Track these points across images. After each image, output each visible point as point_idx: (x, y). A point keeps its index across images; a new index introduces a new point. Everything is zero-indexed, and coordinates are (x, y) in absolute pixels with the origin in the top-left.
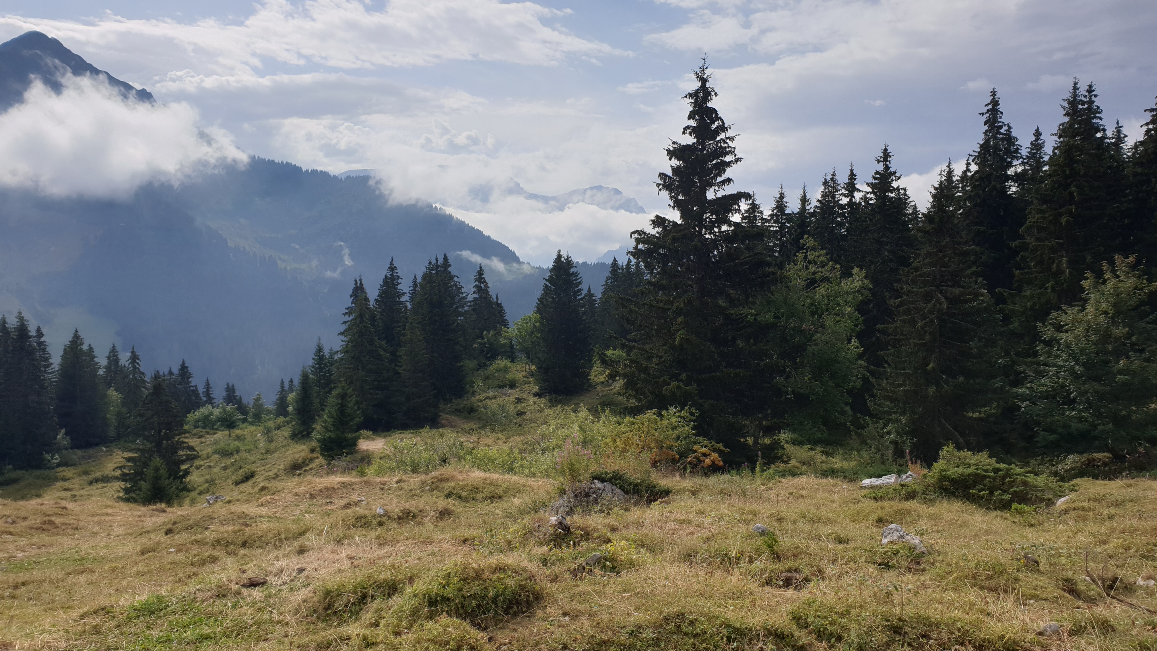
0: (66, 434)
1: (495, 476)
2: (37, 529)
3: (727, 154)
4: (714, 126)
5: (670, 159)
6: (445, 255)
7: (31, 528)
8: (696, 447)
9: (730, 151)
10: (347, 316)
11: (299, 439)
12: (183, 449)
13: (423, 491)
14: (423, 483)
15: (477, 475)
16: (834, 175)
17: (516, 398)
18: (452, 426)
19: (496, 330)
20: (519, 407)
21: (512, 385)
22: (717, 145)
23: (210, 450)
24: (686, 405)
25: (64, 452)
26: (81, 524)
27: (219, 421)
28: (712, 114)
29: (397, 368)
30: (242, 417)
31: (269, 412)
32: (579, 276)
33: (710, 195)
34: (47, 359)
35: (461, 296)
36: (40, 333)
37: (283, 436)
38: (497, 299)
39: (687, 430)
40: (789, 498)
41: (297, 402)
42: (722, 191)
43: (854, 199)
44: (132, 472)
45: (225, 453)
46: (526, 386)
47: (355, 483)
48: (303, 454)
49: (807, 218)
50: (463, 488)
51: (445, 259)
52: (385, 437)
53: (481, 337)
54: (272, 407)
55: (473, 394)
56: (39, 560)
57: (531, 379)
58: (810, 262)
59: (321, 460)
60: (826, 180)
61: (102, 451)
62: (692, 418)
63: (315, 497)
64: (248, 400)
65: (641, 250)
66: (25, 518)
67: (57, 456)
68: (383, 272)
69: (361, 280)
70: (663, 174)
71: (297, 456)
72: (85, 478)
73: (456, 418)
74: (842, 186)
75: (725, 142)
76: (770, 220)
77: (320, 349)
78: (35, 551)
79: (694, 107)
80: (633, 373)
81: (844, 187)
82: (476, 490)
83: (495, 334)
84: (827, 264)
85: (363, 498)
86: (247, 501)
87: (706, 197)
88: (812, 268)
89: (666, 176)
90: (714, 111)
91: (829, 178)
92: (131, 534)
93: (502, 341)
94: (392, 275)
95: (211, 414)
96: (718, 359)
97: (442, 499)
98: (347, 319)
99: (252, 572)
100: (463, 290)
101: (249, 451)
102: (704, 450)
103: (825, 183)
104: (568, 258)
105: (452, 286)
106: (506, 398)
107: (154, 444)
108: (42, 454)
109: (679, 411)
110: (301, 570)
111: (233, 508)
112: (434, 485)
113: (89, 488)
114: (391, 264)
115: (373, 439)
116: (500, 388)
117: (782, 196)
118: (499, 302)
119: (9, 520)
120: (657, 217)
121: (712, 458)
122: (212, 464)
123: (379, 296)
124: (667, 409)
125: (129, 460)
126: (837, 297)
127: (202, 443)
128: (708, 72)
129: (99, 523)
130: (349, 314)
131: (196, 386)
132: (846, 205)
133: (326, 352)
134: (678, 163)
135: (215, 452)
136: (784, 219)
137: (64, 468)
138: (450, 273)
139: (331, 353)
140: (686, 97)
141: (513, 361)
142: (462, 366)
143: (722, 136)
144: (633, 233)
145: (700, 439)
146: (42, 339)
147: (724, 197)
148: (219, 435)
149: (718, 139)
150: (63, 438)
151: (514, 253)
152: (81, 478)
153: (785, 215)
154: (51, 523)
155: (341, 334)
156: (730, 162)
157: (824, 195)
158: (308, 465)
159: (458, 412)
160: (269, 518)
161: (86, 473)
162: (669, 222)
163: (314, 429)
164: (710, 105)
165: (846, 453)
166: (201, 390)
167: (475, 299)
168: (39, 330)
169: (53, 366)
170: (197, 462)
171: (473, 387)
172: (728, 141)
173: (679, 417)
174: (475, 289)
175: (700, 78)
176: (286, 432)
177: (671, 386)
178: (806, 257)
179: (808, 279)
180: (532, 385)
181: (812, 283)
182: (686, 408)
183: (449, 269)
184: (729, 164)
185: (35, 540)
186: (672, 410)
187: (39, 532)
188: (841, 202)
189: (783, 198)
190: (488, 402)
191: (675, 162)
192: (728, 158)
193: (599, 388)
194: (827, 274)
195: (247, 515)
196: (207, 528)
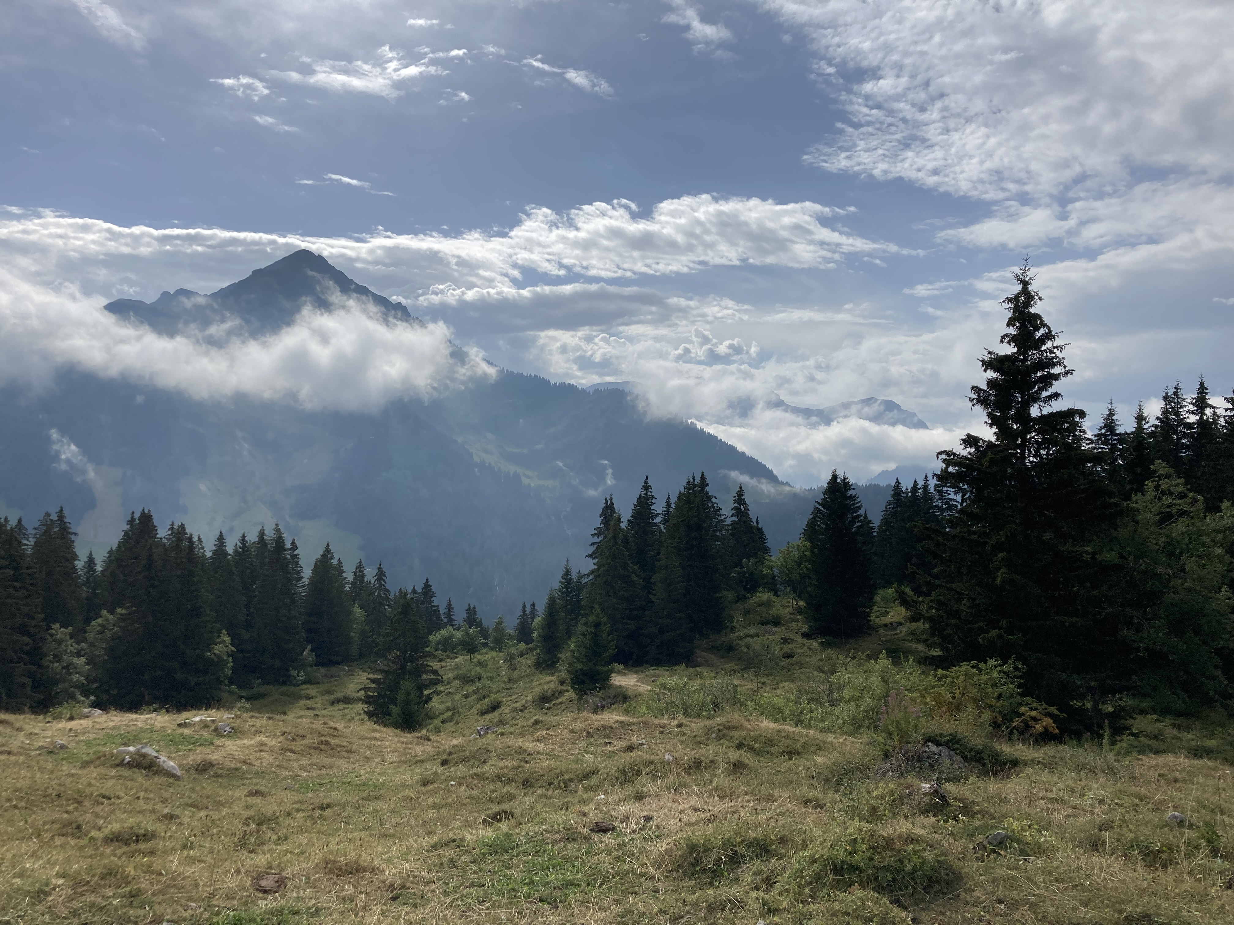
0: (312, 650)
1: (788, 728)
2: (315, 749)
3: (1054, 365)
4: (1038, 334)
5: (985, 371)
6: (703, 473)
7: (310, 748)
8: (1022, 709)
9: (1058, 362)
10: (596, 537)
11: (544, 669)
12: (426, 672)
13: (708, 739)
14: (708, 730)
15: (767, 725)
16: (1177, 388)
17: (782, 638)
18: (708, 666)
19: (757, 558)
20: (787, 648)
21: (777, 622)
22: (1042, 355)
23: (450, 675)
24: (1009, 658)
25: (309, 669)
26: (355, 747)
27: (460, 644)
28: (1035, 321)
29: (651, 596)
30: (484, 641)
31: (511, 638)
32: (858, 500)
33: (1035, 411)
34: (299, 572)
35: (719, 518)
36: (294, 547)
37: (527, 664)
38: (757, 523)
39: (1012, 687)
40: (1158, 780)
41: (543, 628)
42: (1048, 407)
43: (1205, 417)
44: (376, 694)
45: (466, 680)
46: (794, 624)
47: (634, 724)
48: (552, 685)
49: (1145, 439)
50: (755, 739)
51: (703, 477)
52: (636, 672)
53: (739, 564)
54: (513, 632)
55: (732, 630)
56: (322, 782)
57: (799, 617)
58: (1163, 492)
59: (571, 694)
60: (1167, 394)
61: (344, 670)
62: (1017, 673)
63: (592, 736)
64: (489, 623)
65: (951, 473)
66: (303, 737)
67: (302, 673)
68: (637, 491)
69: (611, 499)
70: (977, 387)
71: (546, 687)
72: (326, 697)
73: (713, 656)
74: (1189, 401)
75: (1051, 352)
76: (1097, 440)
77: (567, 572)
78: (315, 773)
79: (1013, 314)
80: (942, 617)
81: (1192, 403)
82: (770, 742)
83: (756, 563)
84: (1185, 496)
85: (644, 741)
86: (522, 735)
87: (1029, 414)
88: (1166, 500)
89: (980, 390)
90: (1037, 317)
91: (1171, 391)
92: (405, 762)
93: (765, 571)
94: (646, 494)
95: (451, 636)
96: (1046, 605)
97: (732, 749)
98: (596, 539)
99: (594, 817)
100: (722, 512)
101: (491, 679)
102: (1033, 713)
103: (1166, 398)
104: (845, 479)
105: (709, 508)
106: (771, 637)
107: (399, 666)
108: (288, 670)
109: (1000, 665)
110: (649, 819)
111: (510, 741)
112: (721, 734)
113: (331, 709)
114: (646, 482)
115: (625, 674)
116: (762, 624)
117: (1111, 413)
118: (760, 526)
119: (289, 737)
120: (969, 435)
121: (1044, 724)
122: (452, 690)
123: (632, 517)
124: (985, 662)
125: (373, 681)
126: (1201, 536)
127: (442, 667)
128: (1030, 274)
129: (369, 747)
130: (598, 534)
131: (437, 606)
132: (1194, 423)
133: (574, 576)
134: (995, 376)
135: (456, 678)
136: (1115, 440)
137: (308, 686)
138: (707, 493)
139: (579, 577)
140: (1004, 302)
141: (776, 594)
142: (721, 598)
143: (1049, 344)
144: (939, 453)
145: (1028, 699)
146: (296, 552)
147: (1051, 415)
148: (460, 659)
149: (1043, 348)
150: (309, 654)
151: (772, 472)
152: (323, 697)
153: (1117, 435)
154: (327, 743)
155: (589, 556)
156: (1058, 375)
157: (1165, 412)
158: (557, 698)
159: (714, 649)
160: (550, 755)
161: (329, 692)
162: (984, 441)
163: (559, 659)
164: (1032, 310)
165: (1205, 728)
166: (443, 610)
167: (734, 523)
168: (293, 543)
169: (303, 580)
170: (440, 688)
171: (732, 622)
172: (1055, 350)
173: (1000, 672)
174: (734, 511)
175: (1021, 281)
176: (529, 660)
177: (990, 634)
178: (1157, 487)
179: (1162, 513)
180: (800, 624)
181: (1166, 518)
182: (1010, 661)
183: (707, 488)
184: (1057, 377)
185: (314, 760)
186: (992, 662)
187: (318, 752)
188: (1188, 421)
189: (1114, 415)
190: (749, 639)
191: (991, 374)
192: (1056, 370)
193: (881, 631)
194: (1186, 508)
195: (525, 751)
196: (485, 762)
